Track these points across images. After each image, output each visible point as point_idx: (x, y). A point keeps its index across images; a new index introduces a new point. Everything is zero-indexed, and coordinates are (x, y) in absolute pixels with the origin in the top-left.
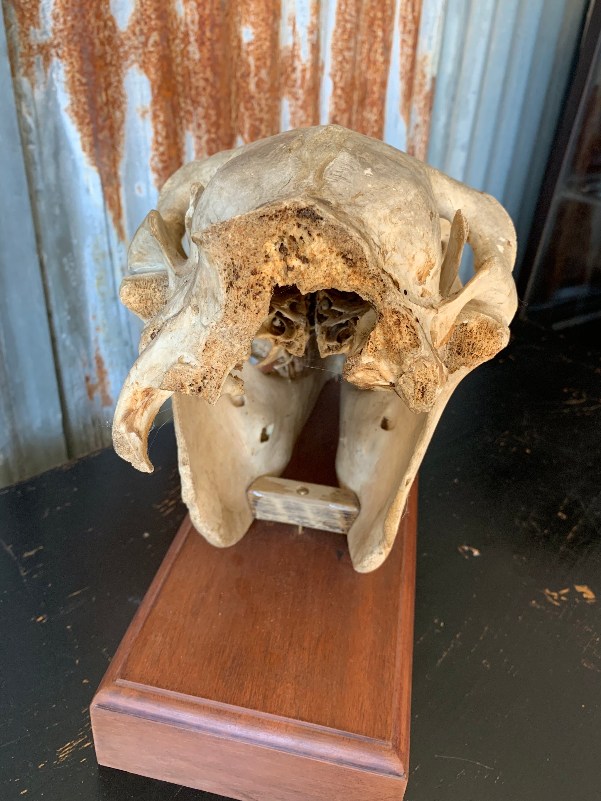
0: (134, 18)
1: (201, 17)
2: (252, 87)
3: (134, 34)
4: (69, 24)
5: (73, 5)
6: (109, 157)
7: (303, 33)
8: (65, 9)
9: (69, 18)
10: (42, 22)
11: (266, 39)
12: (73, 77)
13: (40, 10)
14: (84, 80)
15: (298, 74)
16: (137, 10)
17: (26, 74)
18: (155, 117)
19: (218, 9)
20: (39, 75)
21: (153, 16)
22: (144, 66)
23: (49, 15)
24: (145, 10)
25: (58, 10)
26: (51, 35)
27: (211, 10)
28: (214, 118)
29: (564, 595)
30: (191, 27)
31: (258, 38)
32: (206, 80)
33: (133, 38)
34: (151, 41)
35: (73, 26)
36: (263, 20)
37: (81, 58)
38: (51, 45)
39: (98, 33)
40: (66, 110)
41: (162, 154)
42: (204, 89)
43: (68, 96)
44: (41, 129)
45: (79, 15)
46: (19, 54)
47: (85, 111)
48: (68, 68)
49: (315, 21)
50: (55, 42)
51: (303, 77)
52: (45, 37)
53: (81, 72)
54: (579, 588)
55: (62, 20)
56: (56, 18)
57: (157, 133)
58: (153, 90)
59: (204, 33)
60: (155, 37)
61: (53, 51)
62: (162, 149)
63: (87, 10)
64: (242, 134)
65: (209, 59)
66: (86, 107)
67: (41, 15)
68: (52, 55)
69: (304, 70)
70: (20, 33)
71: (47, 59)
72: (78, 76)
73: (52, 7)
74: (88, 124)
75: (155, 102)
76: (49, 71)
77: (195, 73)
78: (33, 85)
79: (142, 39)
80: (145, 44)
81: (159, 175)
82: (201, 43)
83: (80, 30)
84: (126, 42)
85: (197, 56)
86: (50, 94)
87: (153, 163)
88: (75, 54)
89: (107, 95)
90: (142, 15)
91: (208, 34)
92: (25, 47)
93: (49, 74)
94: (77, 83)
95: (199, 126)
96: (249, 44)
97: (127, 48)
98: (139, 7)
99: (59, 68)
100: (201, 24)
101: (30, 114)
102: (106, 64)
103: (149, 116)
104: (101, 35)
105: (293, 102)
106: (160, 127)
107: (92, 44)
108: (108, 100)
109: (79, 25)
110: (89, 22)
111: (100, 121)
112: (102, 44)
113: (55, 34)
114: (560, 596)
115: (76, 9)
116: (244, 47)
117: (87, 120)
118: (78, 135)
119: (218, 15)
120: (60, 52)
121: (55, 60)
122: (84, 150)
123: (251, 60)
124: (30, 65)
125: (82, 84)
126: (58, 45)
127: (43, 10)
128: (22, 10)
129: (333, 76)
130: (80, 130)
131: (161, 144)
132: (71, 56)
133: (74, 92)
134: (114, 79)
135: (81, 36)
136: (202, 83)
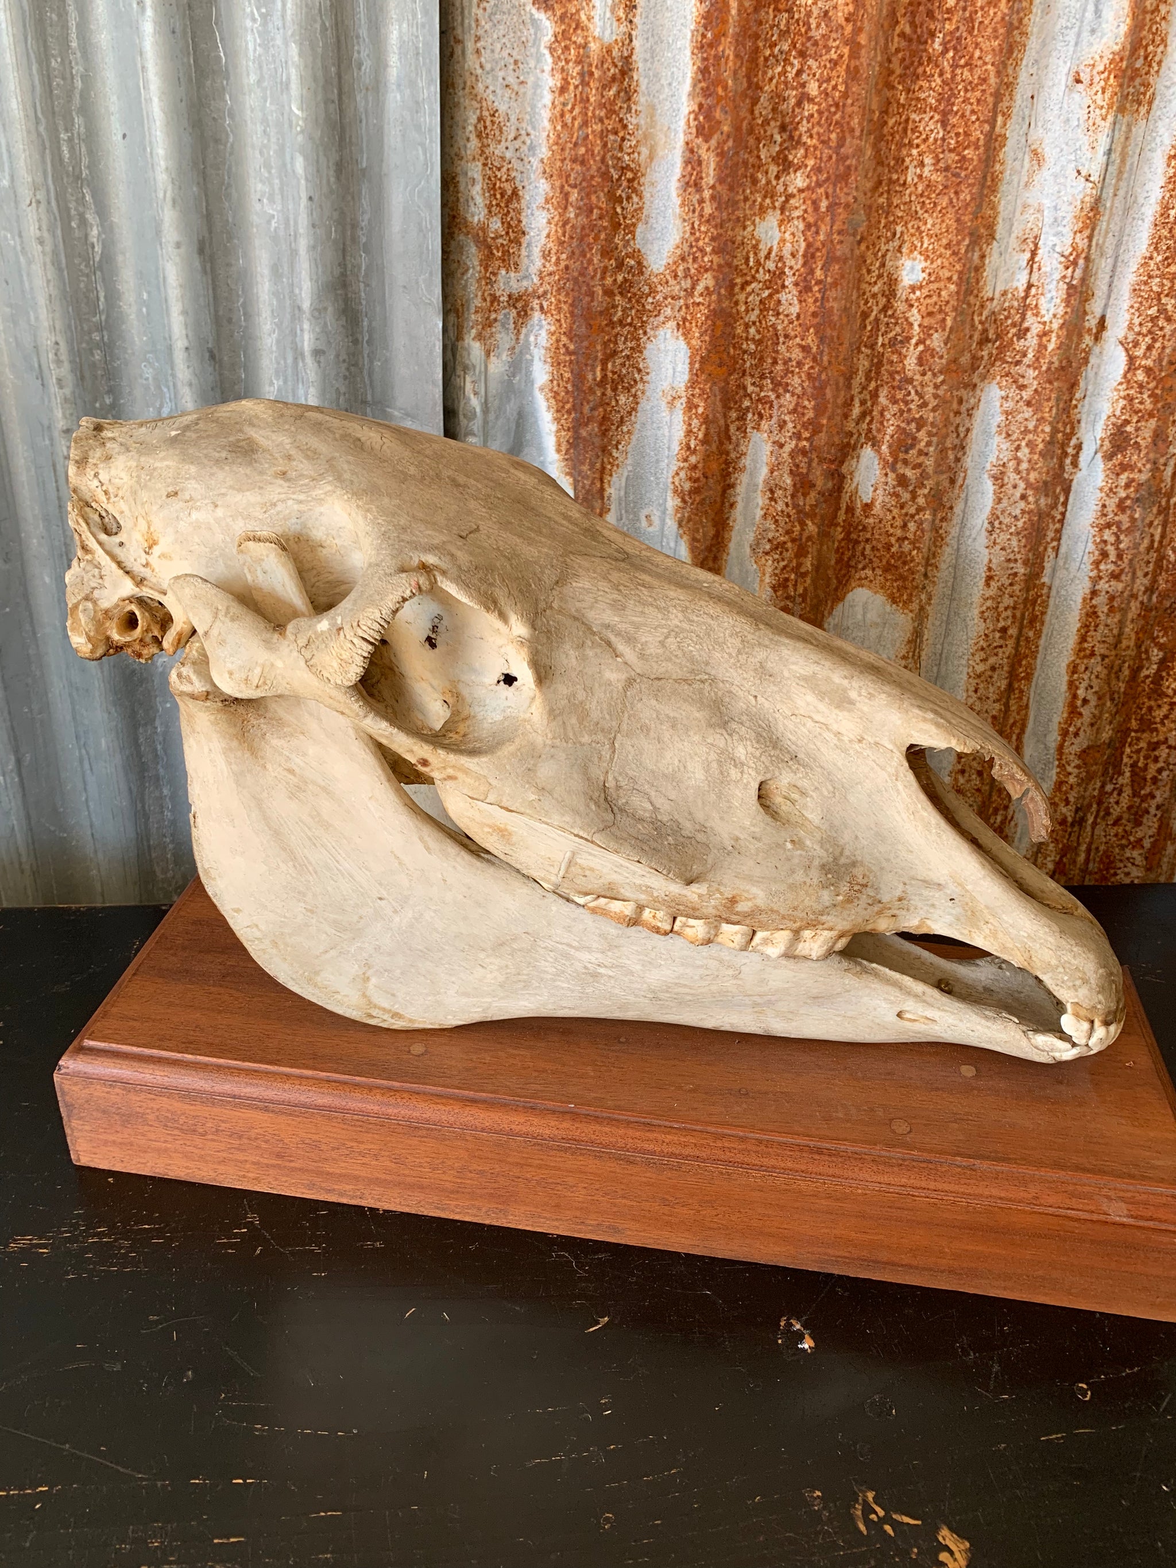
0: (679, 252)
1: (809, 245)
2: (911, 363)
3: (676, 276)
4: (563, 264)
5: (572, 238)
6: (592, 465)
7: (1051, 264)
8: (561, 243)
9: (564, 256)
10: (524, 262)
11: (950, 279)
12: (558, 341)
13: (524, 245)
14: (572, 347)
15: (1031, 341)
16: (684, 239)
17: (479, 337)
18: (691, 406)
19: (840, 232)
20: (503, 338)
21: (708, 249)
22: (683, 326)
23: (536, 252)
24: (697, 240)
25: (551, 245)
26: (536, 280)
27: (829, 235)
28: (810, 414)
29: (895, 1524)
30: (790, 261)
31: (934, 277)
32: (805, 349)
33: (672, 282)
34: (700, 288)
35: (567, 267)
36: (948, 246)
37: (572, 313)
38: (535, 294)
39: (603, 278)
40: (541, 389)
41: (694, 468)
42: (800, 364)
43: (548, 368)
44: (492, 416)
45: (577, 252)
46: (473, 310)
47: (567, 392)
48: (553, 328)
49: (1082, 243)
50: (541, 291)
51: (1042, 347)
52: (525, 283)
53: (570, 334)
54: (946, 1536)
55: (553, 259)
56: (546, 255)
57: (689, 432)
58: (692, 364)
59: (812, 272)
60: (707, 280)
61: (535, 303)
62: (693, 459)
63: (589, 244)
64: (876, 444)
65: (814, 315)
66: (570, 388)
67: (524, 252)
68: (532, 309)
69: (1044, 334)
70: (478, 281)
71: (524, 314)
72: (564, 339)
73: (543, 240)
74: (569, 412)
75: (692, 384)
76: (524, 331)
77: (786, 336)
78: (488, 354)
79: (687, 284)
80: (690, 292)
81: (684, 501)
82: (804, 288)
83: (576, 274)
84: (659, 288)
85: (795, 310)
86: (518, 365)
87: (677, 480)
88: (565, 307)
89: (604, 369)
90: (691, 246)
91: (819, 274)
92: (485, 300)
93: (522, 337)
94: (562, 351)
95: (782, 425)
96: (913, 289)
97: (659, 297)
98: (687, 235)
99: (541, 327)
100: (809, 257)
101: (476, 394)
102: (611, 324)
103: (681, 405)
104: (609, 281)
105: (1013, 392)
106: (695, 422)
107: (591, 294)
108: (604, 377)
109: (576, 266)
110: (590, 261)
111: (586, 409)
112: (608, 293)
113: (541, 278)
114: (887, 1519)
115: (575, 243)
116: (902, 293)
117: (568, 406)
118: (554, 427)
119: (842, 242)
120: (545, 304)
121: (537, 315)
122: (558, 451)
123: (915, 316)
124: (489, 324)
125: (568, 352)
126: (545, 293)
127: (529, 245)
128: (489, 247)
129: (1129, 346)
130: (557, 420)
131: (694, 452)
132: (559, 310)
133: (557, 364)
134: (623, 347)
135: (576, 280)
136: (797, 354)
